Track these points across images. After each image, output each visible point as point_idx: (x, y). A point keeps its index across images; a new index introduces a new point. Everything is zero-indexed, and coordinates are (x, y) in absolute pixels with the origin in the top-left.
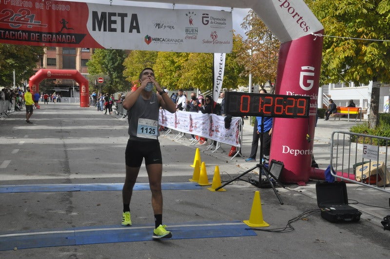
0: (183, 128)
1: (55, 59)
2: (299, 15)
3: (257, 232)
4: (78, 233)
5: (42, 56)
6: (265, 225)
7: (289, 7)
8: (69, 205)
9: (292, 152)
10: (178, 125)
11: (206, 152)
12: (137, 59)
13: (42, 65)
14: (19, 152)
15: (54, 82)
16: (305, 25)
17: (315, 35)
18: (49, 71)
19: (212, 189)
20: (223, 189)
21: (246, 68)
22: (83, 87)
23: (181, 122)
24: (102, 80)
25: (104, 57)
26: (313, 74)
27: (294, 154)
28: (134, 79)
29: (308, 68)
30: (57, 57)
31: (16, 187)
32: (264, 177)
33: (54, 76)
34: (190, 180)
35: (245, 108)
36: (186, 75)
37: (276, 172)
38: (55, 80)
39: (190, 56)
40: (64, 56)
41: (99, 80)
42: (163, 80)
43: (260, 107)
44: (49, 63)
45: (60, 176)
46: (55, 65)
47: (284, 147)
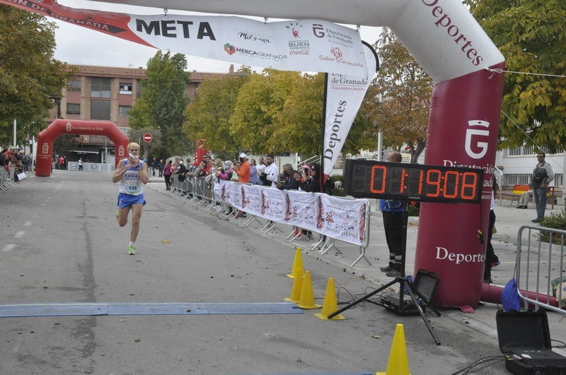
0: (275, 214)
1: (79, 105)
2: (465, 39)
5: (60, 99)
7: (450, 25)
8: (89, 341)
9: (451, 257)
10: (266, 210)
11: (310, 254)
12: (204, 107)
13: (59, 113)
14: (14, 250)
15: (76, 139)
16: (475, 55)
17: (492, 70)
18: (69, 122)
19: (321, 316)
20: (341, 316)
21: (375, 123)
22: (120, 148)
23: (271, 206)
24: (150, 138)
26: (486, 133)
27: (456, 261)
28: (200, 137)
29: (480, 123)
30: (83, 102)
31: (3, 308)
32: (407, 298)
33: (77, 132)
34: (286, 299)
35: (378, 186)
36: (281, 131)
37: (427, 289)
38: (79, 136)
39: (286, 102)
40: (92, 100)
41: (146, 138)
42: (244, 140)
43: (402, 184)
44: (70, 110)
45: (78, 289)
46: (79, 114)
47: (439, 249)
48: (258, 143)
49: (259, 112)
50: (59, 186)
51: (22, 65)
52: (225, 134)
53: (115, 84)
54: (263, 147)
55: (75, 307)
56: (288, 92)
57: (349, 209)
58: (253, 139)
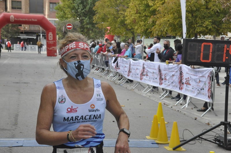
0: (152, 80)
1: (21, 2)
11: (173, 108)
12: (109, 3)
13: (6, 9)
18: (12, 15)
19: (169, 148)
20: (182, 148)
22: (51, 34)
24: (71, 27)
25: (74, 1)
28: (106, 25)
30: (23, 0)
33: (19, 22)
34: (147, 137)
35: (206, 57)
36: (162, 20)
38: (21, 25)
41: (68, 27)
42: (136, 27)
43: (225, 56)
44: (14, 6)
45: (6, 130)
46: (21, 8)
48: (147, 29)
49: (148, 6)
50: (6, 62)
52: (123, 23)
54: (151, 32)
55: (1, 141)
57: (201, 75)
58: (143, 26)
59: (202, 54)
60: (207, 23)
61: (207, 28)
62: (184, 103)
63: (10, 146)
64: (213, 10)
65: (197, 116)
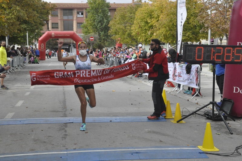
3: (208, 155)
4: (70, 153)
5: (48, 21)
6: (216, 150)
8: (65, 133)
9: (241, 92)
11: (171, 93)
12: (119, 22)
13: (48, 28)
14: (29, 95)
15: (57, 41)
18: (53, 32)
19: (174, 121)
20: (183, 121)
21: (206, 25)
24: (93, 39)
25: (94, 20)
28: (117, 37)
30: (59, 22)
31: (27, 120)
32: (216, 112)
33: (57, 37)
35: (199, 57)
37: (228, 108)
38: (58, 39)
39: (160, 17)
40: (64, 21)
41: (91, 39)
42: (139, 37)
43: (212, 56)
44: (53, 27)
45: (59, 111)
46: (58, 28)
47: (235, 88)
48: (147, 39)
49: (147, 23)
50: (50, 65)
51: (29, 5)
52: (130, 35)
53: (75, 12)
55: (59, 119)
56: (162, 12)
58: (144, 37)
59: (196, 55)
60: (188, 33)
61: (189, 37)
62: (179, 90)
63: (65, 123)
64: (192, 25)
65: (188, 98)
